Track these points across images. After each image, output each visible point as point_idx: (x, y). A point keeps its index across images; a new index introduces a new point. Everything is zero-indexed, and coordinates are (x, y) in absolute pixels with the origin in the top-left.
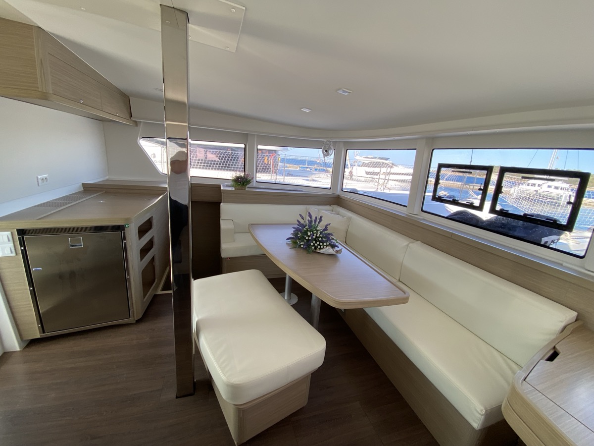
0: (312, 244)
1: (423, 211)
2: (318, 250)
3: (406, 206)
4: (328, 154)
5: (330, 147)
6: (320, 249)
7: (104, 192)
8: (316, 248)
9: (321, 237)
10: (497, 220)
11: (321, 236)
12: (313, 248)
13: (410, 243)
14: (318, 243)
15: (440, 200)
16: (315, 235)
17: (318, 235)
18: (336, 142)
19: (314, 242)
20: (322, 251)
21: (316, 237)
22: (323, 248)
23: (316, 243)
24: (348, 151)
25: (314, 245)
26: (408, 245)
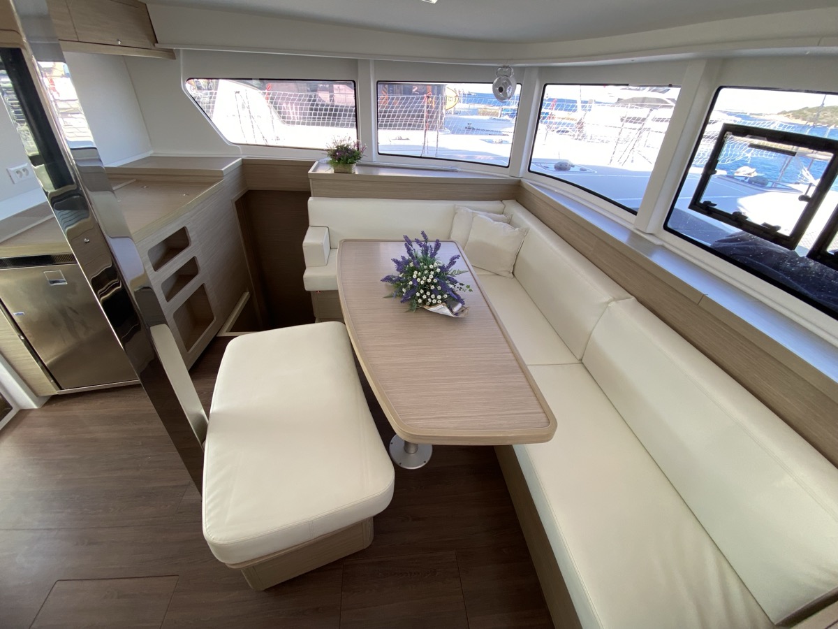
0: (418, 294)
1: (666, 228)
2: (426, 307)
3: (634, 213)
4: (506, 97)
5: (508, 80)
6: (431, 305)
7: (135, 180)
8: (425, 302)
9: (435, 285)
10: (822, 275)
11: (435, 281)
12: (420, 301)
13: (615, 299)
14: (428, 293)
15: (708, 209)
16: (424, 278)
17: (429, 281)
18: (523, 69)
19: (422, 291)
20: (432, 309)
21: (426, 283)
22: (437, 303)
23: (425, 293)
24: (548, 87)
25: (421, 297)
26: (608, 303)
